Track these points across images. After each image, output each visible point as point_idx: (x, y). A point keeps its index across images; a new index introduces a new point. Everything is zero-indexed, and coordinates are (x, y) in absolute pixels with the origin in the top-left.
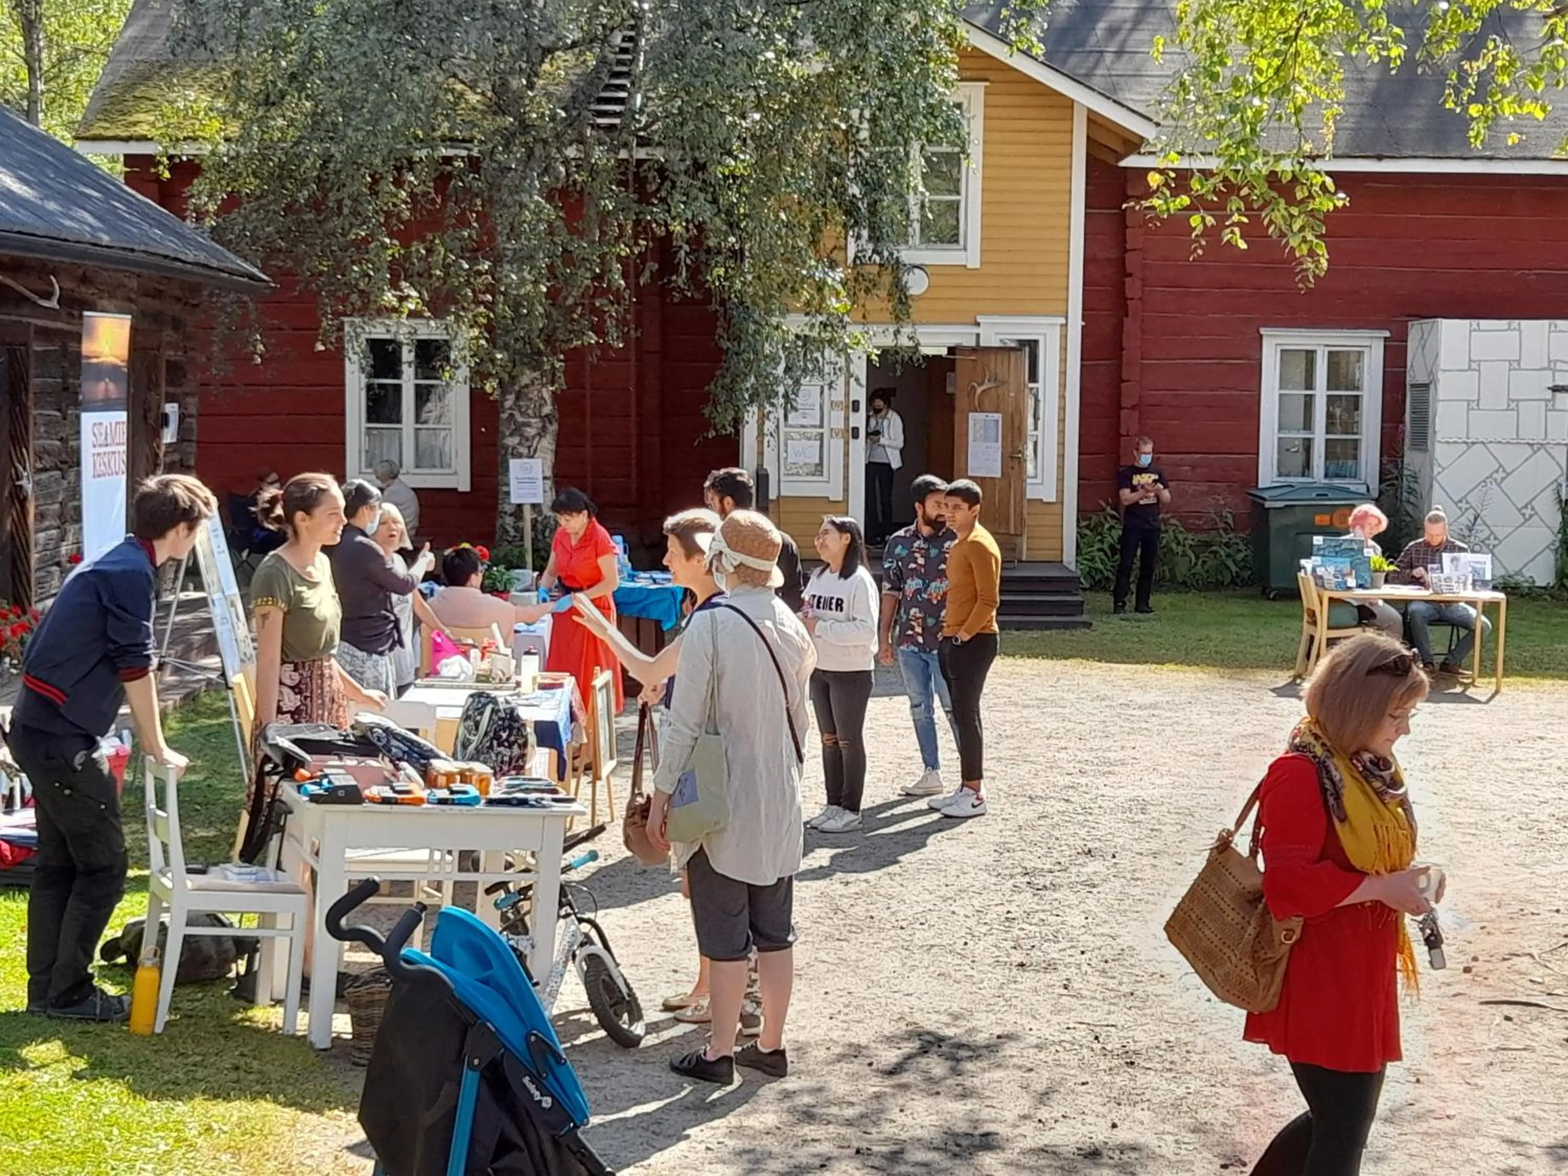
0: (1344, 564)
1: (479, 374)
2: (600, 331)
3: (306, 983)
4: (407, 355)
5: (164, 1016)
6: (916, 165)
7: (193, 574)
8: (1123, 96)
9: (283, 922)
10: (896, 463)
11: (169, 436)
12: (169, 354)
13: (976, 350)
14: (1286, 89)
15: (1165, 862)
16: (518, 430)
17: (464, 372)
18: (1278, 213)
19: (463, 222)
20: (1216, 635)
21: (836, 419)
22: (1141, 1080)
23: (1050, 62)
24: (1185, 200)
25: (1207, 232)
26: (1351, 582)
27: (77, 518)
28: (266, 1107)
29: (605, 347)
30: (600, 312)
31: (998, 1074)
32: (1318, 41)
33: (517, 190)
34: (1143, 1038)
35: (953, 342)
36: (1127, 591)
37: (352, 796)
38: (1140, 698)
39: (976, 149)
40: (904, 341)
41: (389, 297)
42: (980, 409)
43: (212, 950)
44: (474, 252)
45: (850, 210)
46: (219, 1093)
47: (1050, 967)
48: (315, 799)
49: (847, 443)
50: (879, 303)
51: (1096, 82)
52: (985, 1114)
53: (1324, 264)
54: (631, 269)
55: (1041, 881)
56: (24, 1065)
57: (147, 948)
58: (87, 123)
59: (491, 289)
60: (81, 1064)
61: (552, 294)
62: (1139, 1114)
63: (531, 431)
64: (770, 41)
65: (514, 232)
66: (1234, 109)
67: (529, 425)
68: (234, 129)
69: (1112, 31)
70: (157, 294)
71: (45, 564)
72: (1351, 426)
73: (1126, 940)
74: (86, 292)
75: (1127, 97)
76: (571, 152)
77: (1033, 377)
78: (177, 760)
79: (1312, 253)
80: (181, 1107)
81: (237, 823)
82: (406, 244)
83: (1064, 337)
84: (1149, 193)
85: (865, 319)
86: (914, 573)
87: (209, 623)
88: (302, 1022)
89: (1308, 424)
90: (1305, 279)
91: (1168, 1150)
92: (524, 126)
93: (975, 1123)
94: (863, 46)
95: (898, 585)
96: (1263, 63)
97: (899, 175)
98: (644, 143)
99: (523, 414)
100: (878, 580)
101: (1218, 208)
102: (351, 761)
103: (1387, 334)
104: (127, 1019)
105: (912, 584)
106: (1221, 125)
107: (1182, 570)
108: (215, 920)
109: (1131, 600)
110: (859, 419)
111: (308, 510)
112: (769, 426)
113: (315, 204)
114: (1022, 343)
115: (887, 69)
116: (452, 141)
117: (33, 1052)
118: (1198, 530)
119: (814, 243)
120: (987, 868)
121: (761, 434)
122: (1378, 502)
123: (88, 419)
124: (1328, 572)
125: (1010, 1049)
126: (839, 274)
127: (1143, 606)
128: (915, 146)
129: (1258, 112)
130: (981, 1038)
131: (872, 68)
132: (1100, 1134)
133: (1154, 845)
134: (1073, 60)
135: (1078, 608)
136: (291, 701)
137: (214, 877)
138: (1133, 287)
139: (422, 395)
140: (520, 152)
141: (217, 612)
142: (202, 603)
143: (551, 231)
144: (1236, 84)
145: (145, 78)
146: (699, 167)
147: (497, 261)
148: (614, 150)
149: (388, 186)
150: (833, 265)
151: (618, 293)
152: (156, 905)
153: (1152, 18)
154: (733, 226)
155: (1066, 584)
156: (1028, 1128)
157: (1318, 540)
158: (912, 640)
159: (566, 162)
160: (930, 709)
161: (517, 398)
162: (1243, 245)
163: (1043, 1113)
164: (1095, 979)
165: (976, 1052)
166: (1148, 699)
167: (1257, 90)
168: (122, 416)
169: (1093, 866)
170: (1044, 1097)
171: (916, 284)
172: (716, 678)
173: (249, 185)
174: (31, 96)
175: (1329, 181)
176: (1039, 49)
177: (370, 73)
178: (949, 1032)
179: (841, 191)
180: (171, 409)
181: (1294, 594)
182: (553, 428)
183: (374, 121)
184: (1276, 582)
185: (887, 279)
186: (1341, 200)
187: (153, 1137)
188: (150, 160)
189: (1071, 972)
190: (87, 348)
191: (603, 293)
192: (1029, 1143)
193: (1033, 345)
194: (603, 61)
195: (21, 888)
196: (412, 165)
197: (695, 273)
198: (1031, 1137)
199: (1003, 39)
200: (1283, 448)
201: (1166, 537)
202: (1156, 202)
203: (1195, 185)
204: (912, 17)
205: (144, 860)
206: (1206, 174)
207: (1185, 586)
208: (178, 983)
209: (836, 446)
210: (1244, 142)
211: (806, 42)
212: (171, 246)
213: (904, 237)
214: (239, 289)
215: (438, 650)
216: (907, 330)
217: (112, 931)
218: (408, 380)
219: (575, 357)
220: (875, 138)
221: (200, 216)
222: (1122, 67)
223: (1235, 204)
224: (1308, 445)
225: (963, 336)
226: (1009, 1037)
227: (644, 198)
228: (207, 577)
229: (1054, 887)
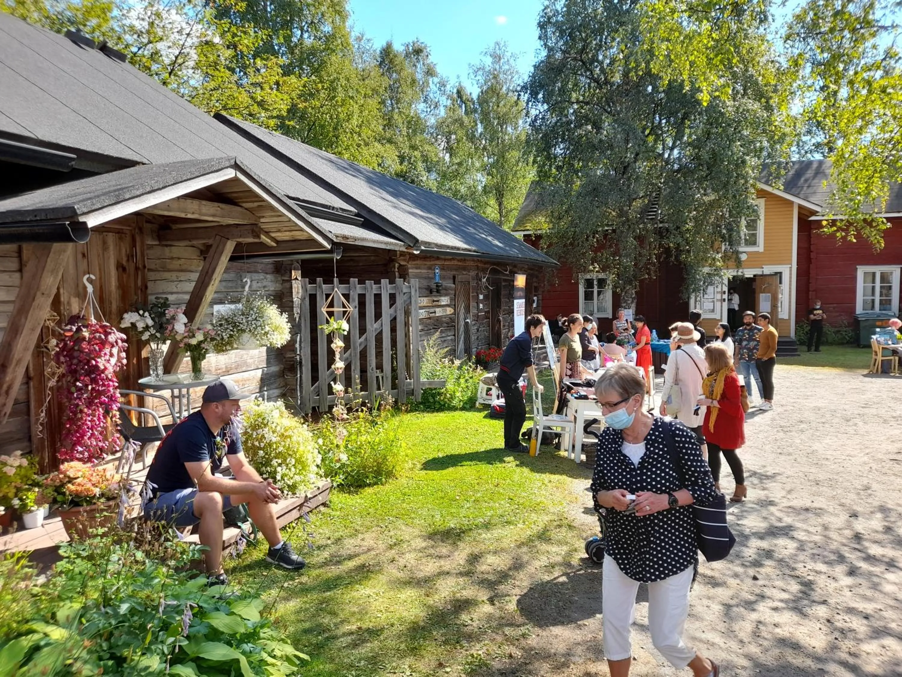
0: (888, 337)
1: (615, 287)
2: (649, 274)
3: (574, 447)
4: (595, 283)
5: (538, 452)
6: (743, 223)
7: (542, 341)
8: (810, 199)
9: (567, 429)
10: (737, 308)
11: (535, 305)
12: (535, 284)
13: (762, 275)
14: (869, 193)
15: (827, 425)
16: (626, 302)
17: (611, 287)
18: (867, 230)
19: (611, 246)
20: (842, 358)
21: (719, 296)
22: (821, 489)
23: (786, 190)
24: (835, 228)
25: (843, 238)
26: (890, 342)
27: (513, 326)
28: (564, 477)
29: (650, 278)
30: (649, 269)
31: (774, 484)
32: (881, 178)
33: (626, 237)
34: (821, 476)
35: (755, 273)
36: (812, 345)
37: (585, 398)
38: (816, 377)
39: (762, 217)
40: (740, 274)
41: (591, 267)
42: (764, 292)
43: (549, 436)
44: (614, 254)
45: (723, 237)
46: (552, 472)
47: (790, 454)
48: (576, 398)
50: (731, 263)
51: (801, 196)
52: (771, 495)
53: (883, 245)
54: (658, 257)
55: (785, 429)
56: (504, 462)
57: (534, 434)
58: (514, 227)
59: (618, 264)
60: (518, 463)
61: (635, 265)
62: (820, 499)
63: (629, 302)
64: (699, 192)
65: (625, 248)
66: (851, 200)
67: (628, 300)
68: (551, 226)
69: (806, 181)
70: (532, 269)
71: (505, 338)
72: (889, 294)
73: (815, 448)
74: (515, 269)
75: (811, 199)
76: (641, 226)
77: (781, 283)
78: (541, 387)
79: (878, 242)
80: (543, 475)
81: (554, 403)
82: (596, 253)
83: (791, 271)
84: (823, 227)
85: (727, 268)
86: (745, 340)
87: (546, 353)
88: (573, 456)
89: (873, 294)
90: (876, 250)
91: (831, 510)
92: (628, 220)
93: (767, 497)
94: (727, 191)
95: (740, 344)
96: (861, 186)
97: (738, 227)
98: (661, 222)
99: (627, 297)
100: (734, 342)
101: (846, 230)
102: (585, 389)
103: (901, 266)
104: (529, 452)
105: (744, 343)
106: (847, 205)
107: (830, 340)
108: (549, 428)
109: (813, 348)
110: (725, 296)
111: (574, 323)
112: (698, 299)
113: (571, 244)
114: (776, 273)
115: (734, 196)
116: (608, 225)
117: (507, 459)
118: (836, 327)
119: (712, 247)
120: (768, 425)
121: (696, 301)
122: (898, 318)
123: (516, 301)
124: (882, 339)
125: (778, 478)
126: (720, 255)
127: (817, 350)
128: (743, 218)
129: (860, 201)
130: (769, 474)
131: (730, 196)
132: (808, 504)
133: (823, 420)
134: (794, 190)
135: (795, 350)
136: (569, 373)
137: (550, 417)
138: (813, 255)
139: (599, 293)
140: (627, 227)
141: (548, 350)
142: (545, 348)
143: (635, 248)
144: (852, 193)
145: (529, 215)
146: (678, 228)
147: (620, 257)
148: (653, 225)
149: (591, 238)
150: (718, 253)
151: (654, 264)
152: (536, 424)
153: (819, 176)
154: (688, 244)
155: (791, 343)
156: (784, 500)
157: (878, 330)
158: (744, 359)
159: (640, 229)
160: (749, 379)
161: (625, 293)
162: (855, 241)
163: (789, 496)
164: (805, 459)
165: (768, 477)
166: (820, 377)
167: (859, 194)
168: (524, 300)
169: (803, 426)
170: (790, 492)
171: (744, 257)
172: (677, 369)
173: (555, 240)
174: (500, 221)
175: (885, 220)
176: (782, 188)
177: (586, 209)
178: (759, 471)
179: (720, 232)
180: (535, 298)
181: (869, 346)
182: (635, 301)
183: (588, 221)
184: (863, 342)
185: (734, 256)
186: (889, 225)
187: (537, 482)
188: (530, 235)
189: (796, 456)
190: (516, 283)
191: (650, 264)
192: (784, 505)
193: (781, 273)
194: (649, 201)
195: (502, 418)
196: (597, 232)
197: (677, 257)
198: (786, 503)
199: (770, 185)
200: (865, 302)
201: (825, 329)
202: (825, 230)
203: (838, 224)
204: (742, 181)
205: (532, 412)
206: (842, 220)
207: (831, 344)
208: (541, 444)
209: (718, 304)
210: (855, 210)
211: (709, 191)
212: (536, 257)
213: (739, 244)
214: (552, 267)
215: (606, 360)
216: (741, 270)
217: (523, 430)
218: (596, 290)
219: (642, 282)
220: (730, 216)
221: (542, 249)
222: (810, 190)
223: (852, 228)
224: (873, 301)
225: (758, 272)
226: (779, 474)
227: (662, 237)
228: (546, 341)
229: (790, 431)
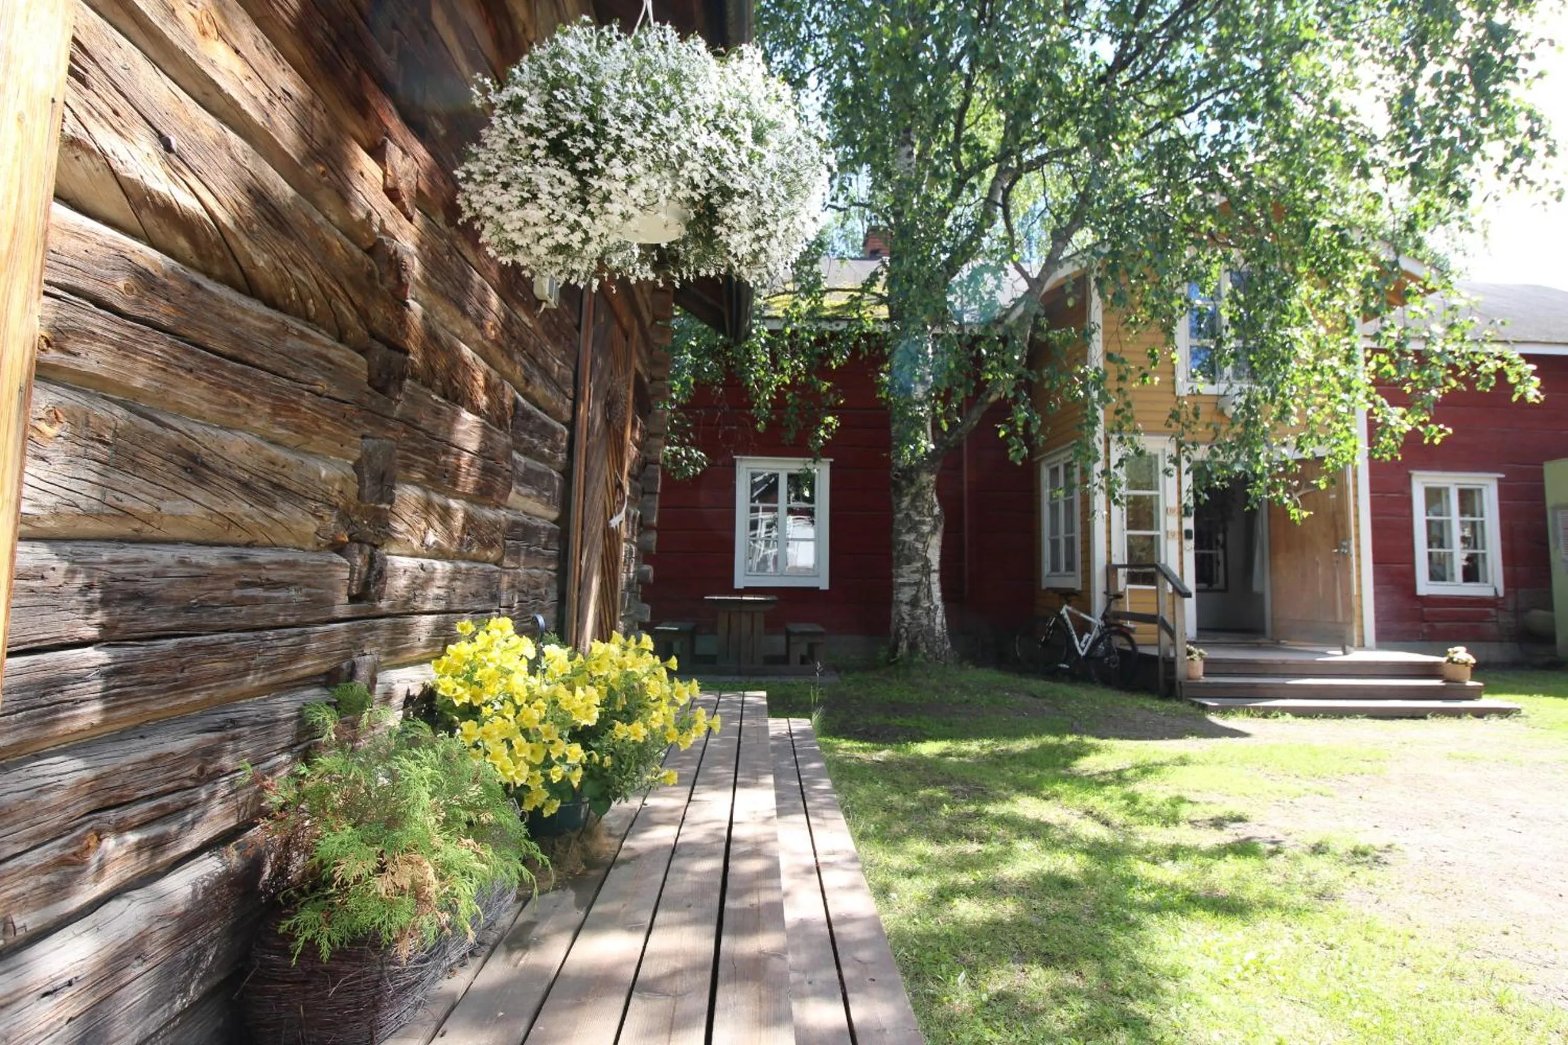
4: (782, 484)
16: (914, 527)
21: (1171, 523)
49: (1181, 544)
63: (926, 529)
67: (923, 523)
99: (920, 513)
103: (1502, 476)
110: (1190, 523)
161: (913, 501)
182: (941, 527)
209: (1171, 546)
218: (783, 506)
